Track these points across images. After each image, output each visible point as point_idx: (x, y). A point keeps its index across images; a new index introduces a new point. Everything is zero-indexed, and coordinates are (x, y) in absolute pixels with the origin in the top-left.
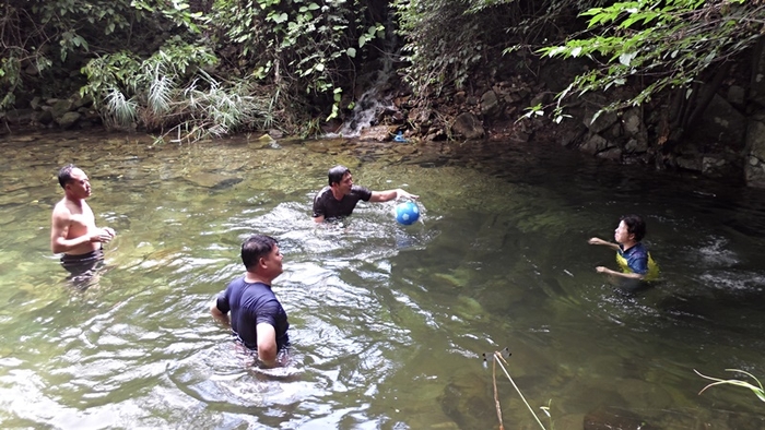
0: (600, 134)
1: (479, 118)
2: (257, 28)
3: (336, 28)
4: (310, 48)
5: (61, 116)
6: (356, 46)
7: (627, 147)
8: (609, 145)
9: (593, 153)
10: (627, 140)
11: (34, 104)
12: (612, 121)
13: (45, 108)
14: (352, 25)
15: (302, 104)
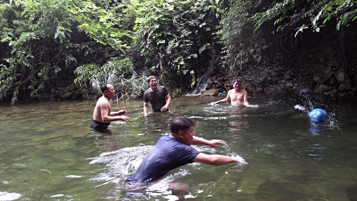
0: (324, 83)
1: (260, 84)
2: (151, 48)
3: (188, 45)
4: (176, 55)
5: (63, 94)
6: (197, 53)
7: (340, 88)
8: (330, 88)
9: (322, 93)
10: (339, 85)
11: (53, 90)
12: (329, 77)
13: (57, 92)
14: (195, 44)
15: (173, 83)
